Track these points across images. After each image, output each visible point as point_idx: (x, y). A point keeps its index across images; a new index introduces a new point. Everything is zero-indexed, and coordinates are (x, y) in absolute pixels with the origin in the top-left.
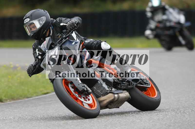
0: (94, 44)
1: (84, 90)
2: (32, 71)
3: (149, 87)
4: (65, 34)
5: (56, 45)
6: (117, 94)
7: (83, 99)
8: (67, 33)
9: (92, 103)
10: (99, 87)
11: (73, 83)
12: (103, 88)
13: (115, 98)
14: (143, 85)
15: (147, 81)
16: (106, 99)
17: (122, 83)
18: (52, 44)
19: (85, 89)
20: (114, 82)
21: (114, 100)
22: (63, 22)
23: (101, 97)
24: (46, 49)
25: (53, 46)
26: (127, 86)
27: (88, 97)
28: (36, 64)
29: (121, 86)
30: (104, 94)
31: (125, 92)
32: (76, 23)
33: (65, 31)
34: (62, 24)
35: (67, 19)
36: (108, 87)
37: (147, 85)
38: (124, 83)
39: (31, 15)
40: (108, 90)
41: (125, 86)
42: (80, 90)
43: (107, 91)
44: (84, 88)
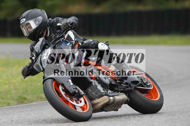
0: (91, 45)
1: (75, 93)
2: (27, 72)
4: (59, 34)
5: (50, 46)
6: (113, 96)
7: (74, 102)
8: (61, 33)
9: (84, 105)
10: (94, 89)
11: (64, 85)
12: (97, 90)
13: (110, 100)
17: (120, 85)
18: (46, 44)
19: (77, 91)
20: (111, 84)
21: (109, 103)
22: (60, 22)
23: (95, 99)
24: (39, 50)
25: (47, 47)
26: (125, 88)
28: (30, 66)
30: (99, 96)
31: (122, 95)
32: (70, 23)
33: (58, 31)
34: (58, 24)
35: (64, 19)
36: (104, 89)
38: (122, 85)
39: (27, 15)
40: (104, 92)
41: (122, 88)
42: (71, 92)
43: (102, 94)
44: (75, 90)
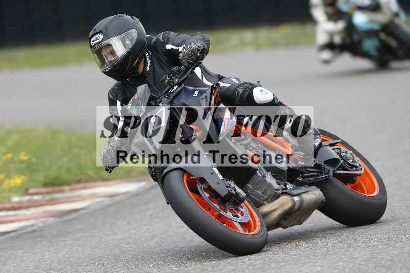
1: (230, 195)
3: (359, 175)
5: (160, 102)
6: (298, 195)
8: (182, 73)
10: (258, 183)
11: (206, 181)
12: (266, 185)
13: (294, 204)
14: (350, 171)
15: (356, 162)
16: (276, 209)
17: (306, 170)
19: (233, 192)
23: (264, 204)
26: (317, 176)
27: (239, 208)
29: (304, 177)
31: (314, 190)
33: (176, 69)
36: (278, 181)
37: (356, 170)
39: (106, 27)
40: (279, 188)
41: (311, 176)
42: (223, 194)
43: (276, 192)
44: (229, 189)
